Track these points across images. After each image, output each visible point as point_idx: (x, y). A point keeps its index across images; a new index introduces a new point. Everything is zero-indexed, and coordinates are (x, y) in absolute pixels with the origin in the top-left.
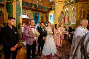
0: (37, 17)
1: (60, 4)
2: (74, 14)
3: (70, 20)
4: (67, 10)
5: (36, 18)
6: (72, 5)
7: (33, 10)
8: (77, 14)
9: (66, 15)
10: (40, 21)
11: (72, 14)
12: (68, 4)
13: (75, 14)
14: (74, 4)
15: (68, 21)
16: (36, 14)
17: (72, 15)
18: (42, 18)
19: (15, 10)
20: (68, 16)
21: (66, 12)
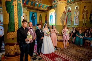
0: (34, 16)
1: (63, 3)
2: (76, 14)
4: (69, 9)
5: (33, 18)
6: (75, 3)
7: (29, 8)
8: (80, 14)
9: (68, 15)
10: (38, 21)
13: (78, 14)
14: (76, 3)
15: (70, 21)
16: (33, 13)
17: (75, 15)
18: (41, 18)
19: (17, 10)
20: (71, 16)
21: (68, 11)
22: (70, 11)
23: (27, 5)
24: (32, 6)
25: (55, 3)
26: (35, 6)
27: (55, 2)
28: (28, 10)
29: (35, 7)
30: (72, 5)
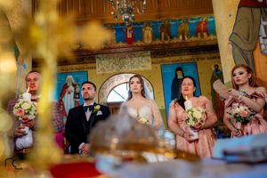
16: (179, 69)
23: (139, 43)
26: (172, 38)
28: (155, 60)
29: (175, 40)
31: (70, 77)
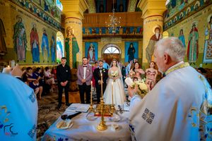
1: (149, 21)
3: (200, 51)
4: (194, 25)
9: (192, 38)
10: (140, 56)
11: (207, 33)
12: (197, 10)
15: (196, 54)
16: (131, 44)
17: (207, 38)
21: (192, 30)
22: (196, 30)
24: (125, 34)
25: (169, 18)
27: (168, 16)
28: (123, 39)
29: (131, 34)
30: (200, 14)
31: (92, 44)
